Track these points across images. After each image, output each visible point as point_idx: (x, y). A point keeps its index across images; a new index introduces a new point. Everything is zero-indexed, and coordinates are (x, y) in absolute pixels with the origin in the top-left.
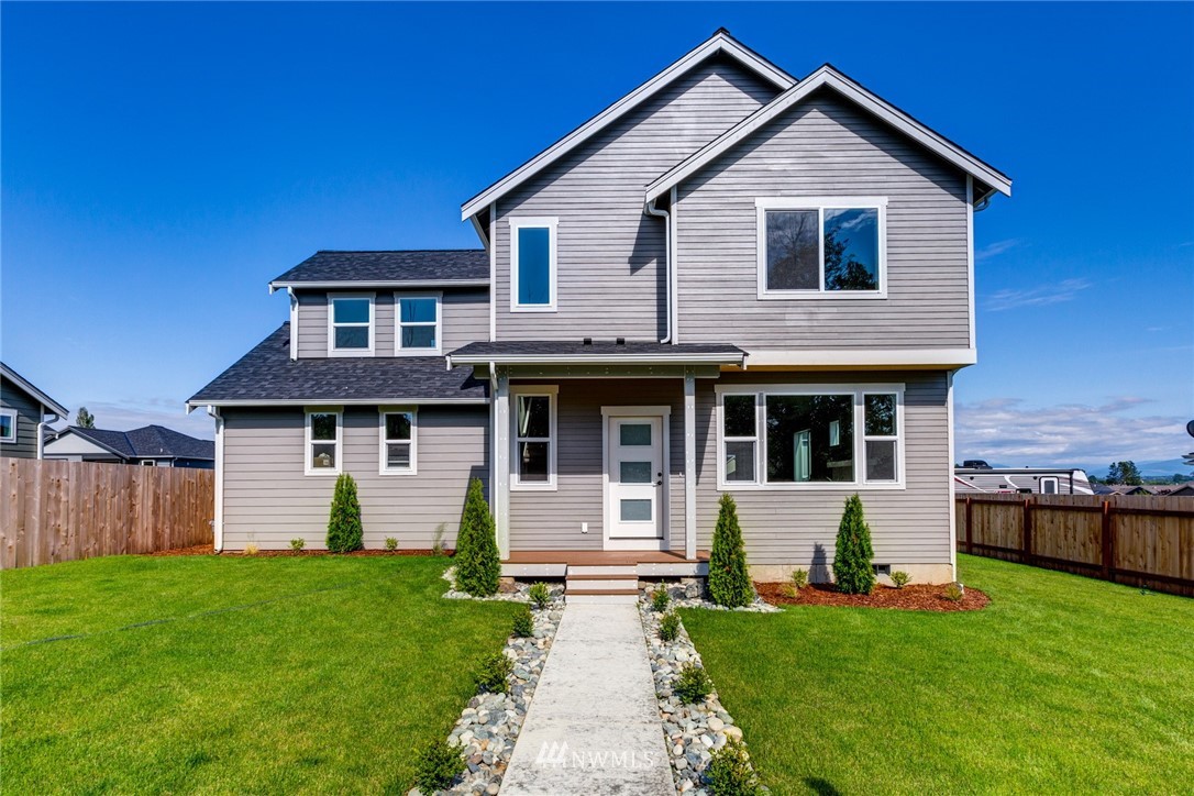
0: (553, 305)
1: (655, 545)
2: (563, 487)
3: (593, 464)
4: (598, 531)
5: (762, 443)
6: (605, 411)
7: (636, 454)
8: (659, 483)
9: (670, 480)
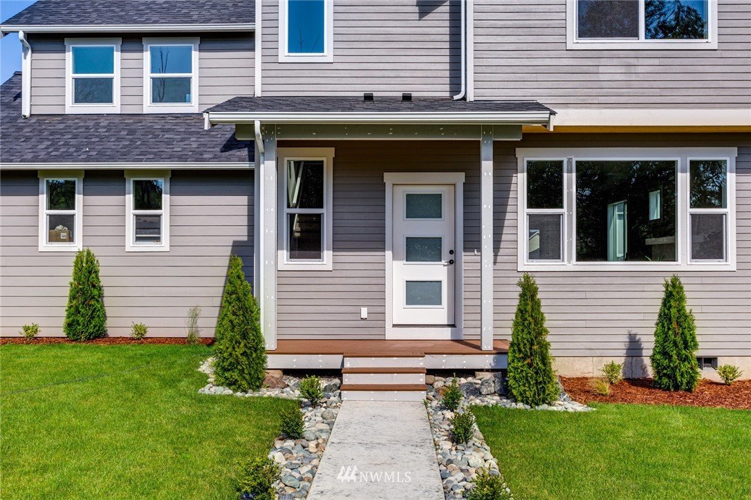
0: (328, 54)
1: (446, 334)
2: (339, 266)
3: (375, 240)
4: (380, 317)
5: (570, 216)
6: (389, 178)
7: (424, 228)
8: (451, 262)
9: (464, 258)
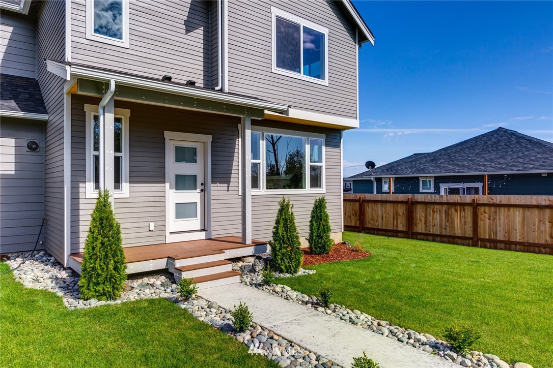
0: (125, 41)
1: (202, 235)
2: (133, 195)
3: (159, 177)
4: (162, 228)
5: (263, 164)
6: (168, 135)
7: (187, 169)
8: (202, 190)
9: (212, 188)
